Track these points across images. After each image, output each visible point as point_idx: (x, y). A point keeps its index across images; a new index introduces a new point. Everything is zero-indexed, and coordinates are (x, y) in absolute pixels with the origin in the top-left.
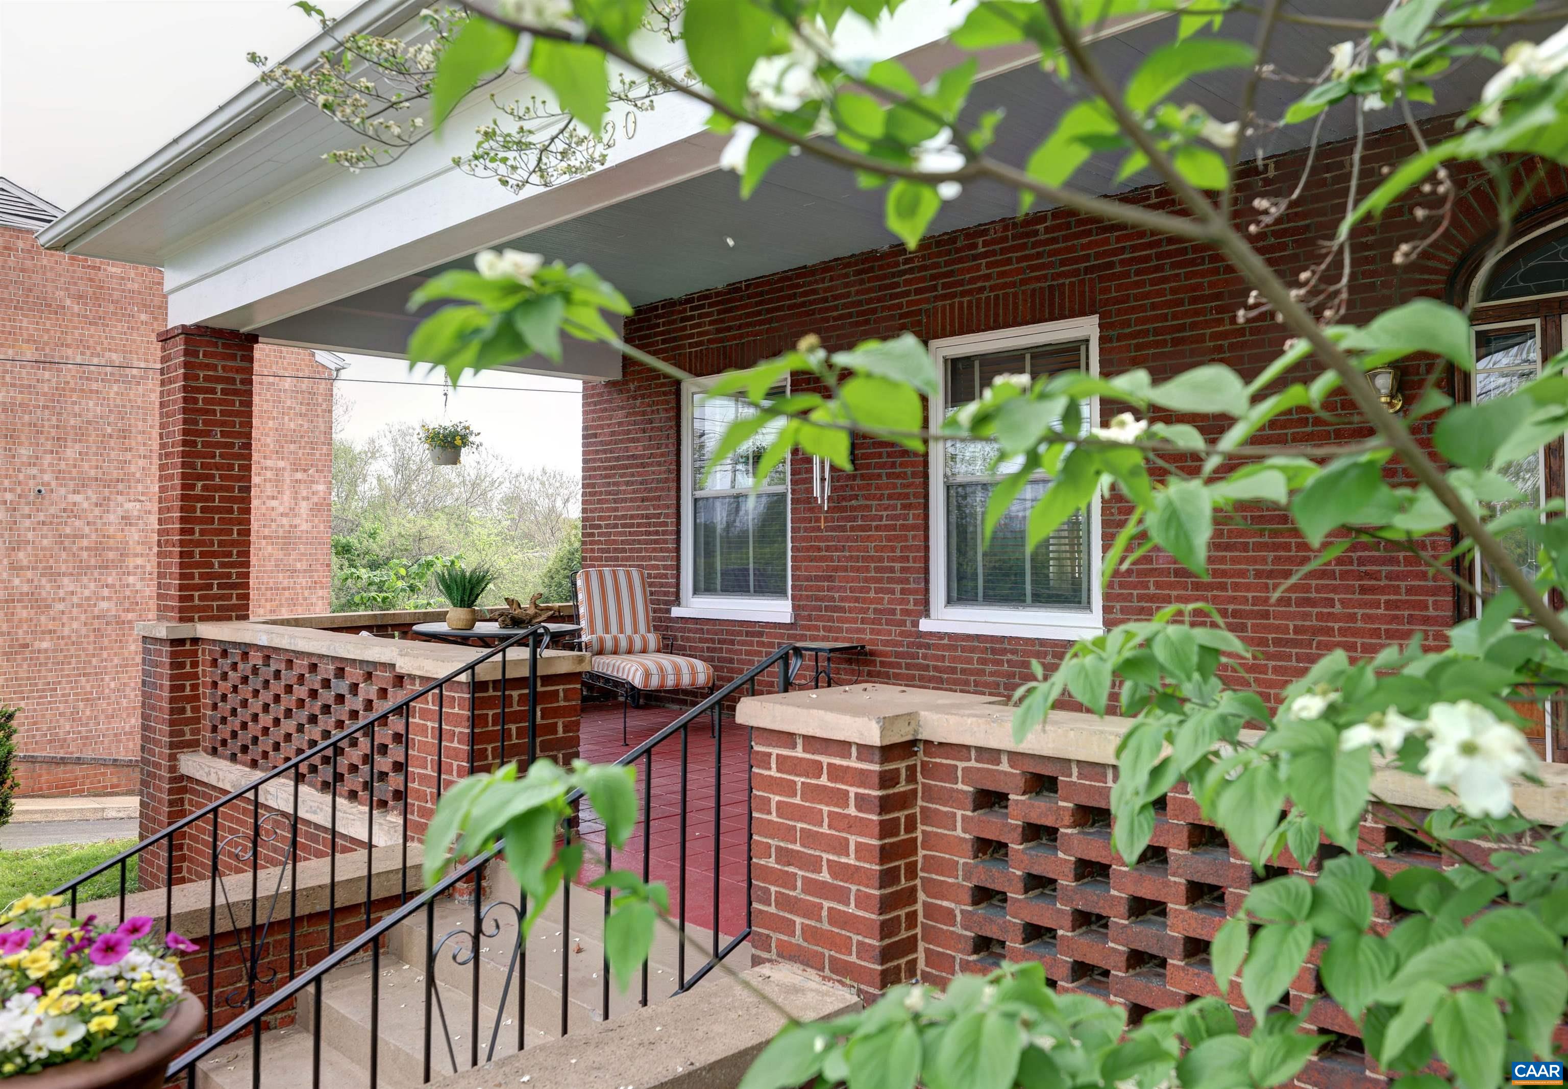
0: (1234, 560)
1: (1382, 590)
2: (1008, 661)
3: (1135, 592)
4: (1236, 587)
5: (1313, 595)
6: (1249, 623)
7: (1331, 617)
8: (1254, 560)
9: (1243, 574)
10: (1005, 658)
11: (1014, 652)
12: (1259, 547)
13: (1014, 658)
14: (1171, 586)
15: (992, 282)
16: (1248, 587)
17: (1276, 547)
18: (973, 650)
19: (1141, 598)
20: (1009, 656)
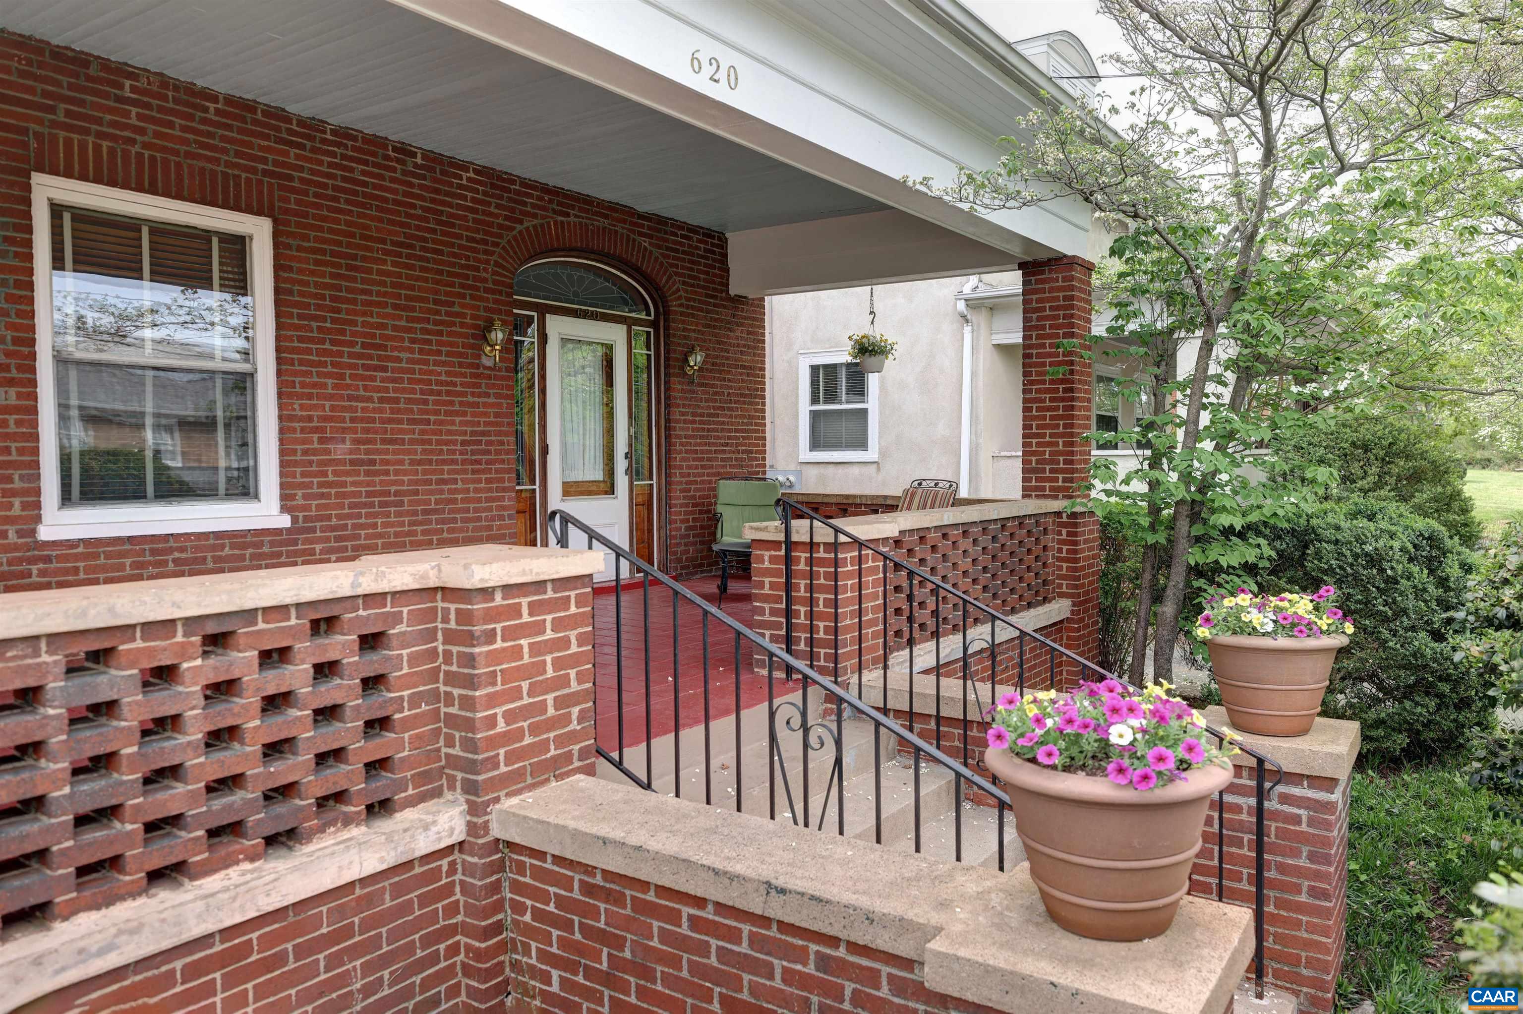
0: (395, 452)
1: (483, 471)
2: (174, 561)
3: (315, 480)
4: (397, 473)
5: (446, 476)
6: (406, 499)
7: (456, 491)
8: (408, 452)
9: (401, 462)
10: (170, 558)
11: (182, 550)
12: (412, 442)
13: (184, 555)
14: (348, 473)
15: (146, 139)
16: (405, 473)
17: (423, 442)
18: (122, 555)
19: (321, 485)
20: (177, 555)
